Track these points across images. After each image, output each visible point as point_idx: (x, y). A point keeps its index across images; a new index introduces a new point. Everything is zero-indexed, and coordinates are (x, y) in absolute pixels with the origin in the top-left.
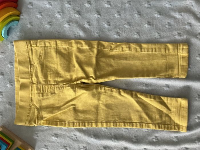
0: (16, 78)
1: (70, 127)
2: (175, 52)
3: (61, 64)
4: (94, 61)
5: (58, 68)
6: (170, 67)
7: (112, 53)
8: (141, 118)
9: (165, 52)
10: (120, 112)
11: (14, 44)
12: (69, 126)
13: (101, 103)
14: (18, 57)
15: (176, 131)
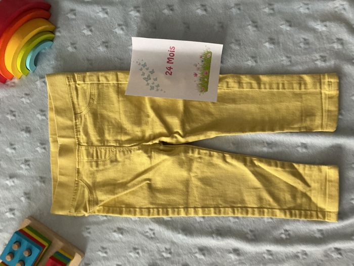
0: (52, 137)
1: (142, 216)
2: (316, 89)
3: (125, 111)
4: (181, 106)
5: (120, 119)
6: (308, 114)
8: (260, 199)
9: (300, 89)
10: (225, 191)
11: (47, 80)
12: (142, 214)
13: (194, 176)
14: (54, 102)
15: (319, 220)
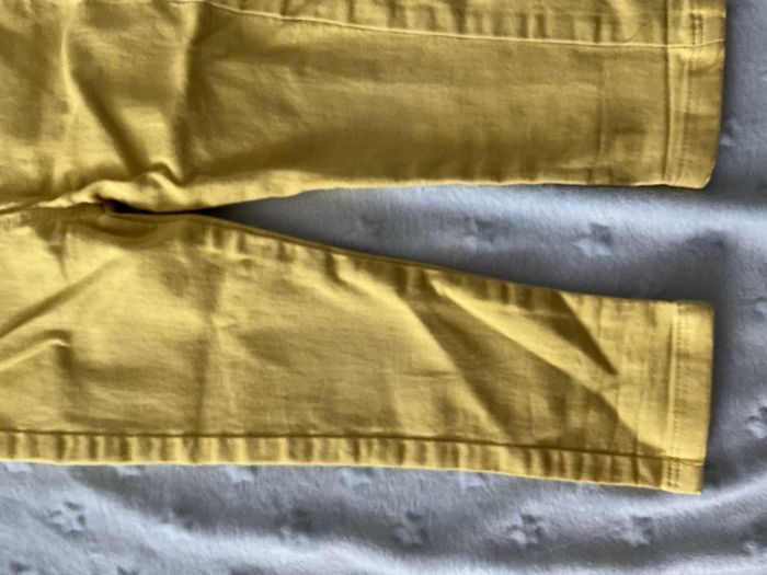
2: (648, 39)
4: (178, 73)
6: (619, 125)
7: (291, 35)
8: (447, 409)
9: (597, 38)
10: (330, 380)
12: (35, 453)
13: (224, 329)
15: (640, 485)
